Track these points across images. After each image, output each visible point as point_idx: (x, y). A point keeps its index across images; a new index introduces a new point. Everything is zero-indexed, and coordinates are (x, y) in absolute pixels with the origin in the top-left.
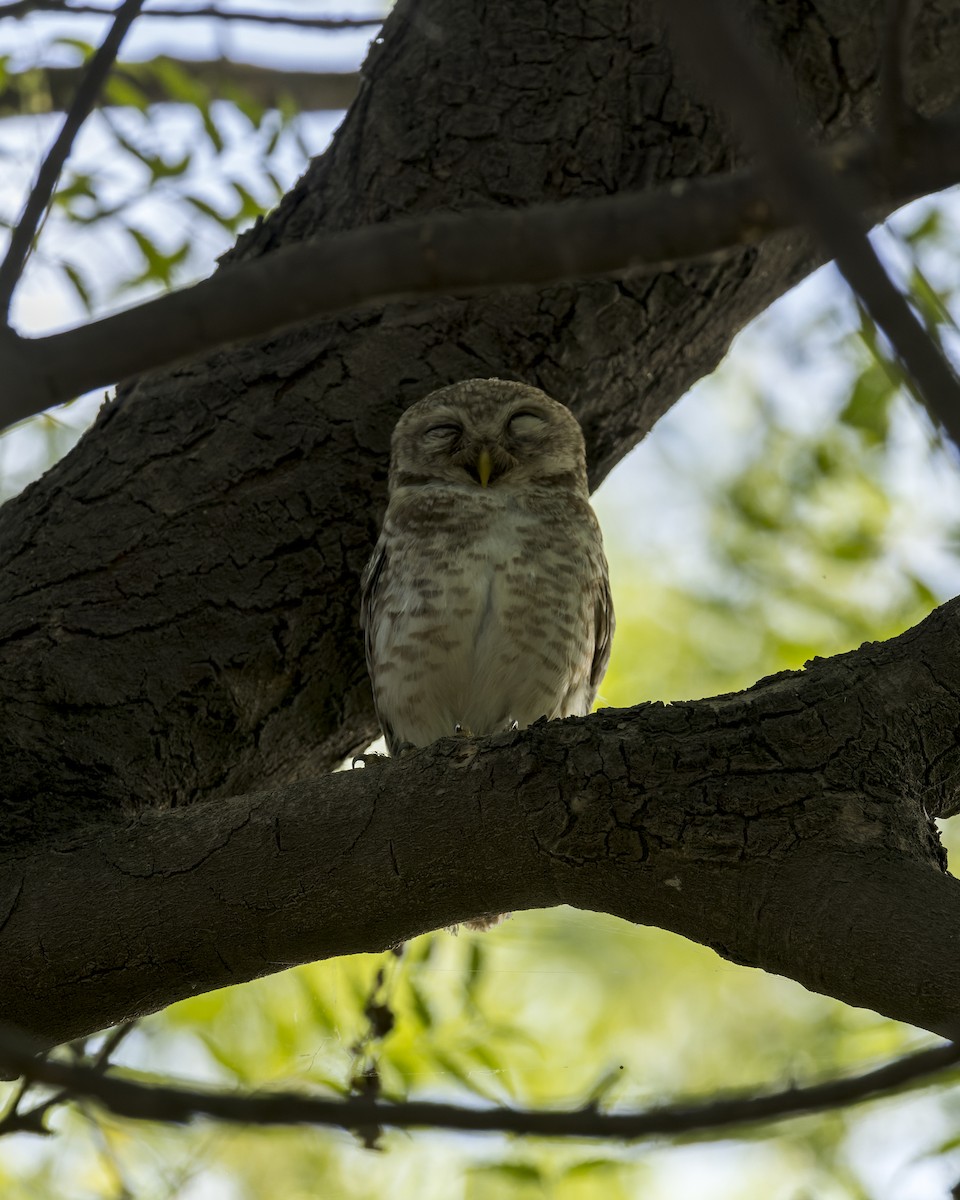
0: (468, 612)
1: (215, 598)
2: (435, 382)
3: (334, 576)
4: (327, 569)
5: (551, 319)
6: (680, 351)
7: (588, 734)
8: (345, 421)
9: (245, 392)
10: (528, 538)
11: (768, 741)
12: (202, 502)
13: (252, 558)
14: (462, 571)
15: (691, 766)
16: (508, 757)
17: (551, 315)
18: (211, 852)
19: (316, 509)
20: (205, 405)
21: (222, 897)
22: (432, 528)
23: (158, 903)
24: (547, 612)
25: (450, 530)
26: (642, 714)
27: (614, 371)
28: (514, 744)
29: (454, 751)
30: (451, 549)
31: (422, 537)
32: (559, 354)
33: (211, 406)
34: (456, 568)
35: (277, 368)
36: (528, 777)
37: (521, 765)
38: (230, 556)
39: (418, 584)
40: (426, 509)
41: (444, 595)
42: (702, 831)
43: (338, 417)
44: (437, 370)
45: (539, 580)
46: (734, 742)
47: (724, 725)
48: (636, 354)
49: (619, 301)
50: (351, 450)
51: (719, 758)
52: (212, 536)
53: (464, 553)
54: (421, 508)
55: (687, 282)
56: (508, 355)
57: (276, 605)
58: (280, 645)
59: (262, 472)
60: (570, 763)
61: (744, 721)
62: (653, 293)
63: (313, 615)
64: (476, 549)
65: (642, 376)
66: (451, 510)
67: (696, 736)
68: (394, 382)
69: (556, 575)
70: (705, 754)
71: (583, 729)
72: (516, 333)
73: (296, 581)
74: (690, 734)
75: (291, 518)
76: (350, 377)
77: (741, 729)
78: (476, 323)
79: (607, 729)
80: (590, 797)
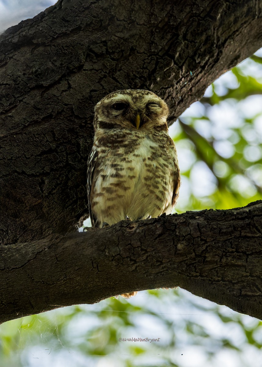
0: (134, 177)
1: (17, 170)
2: (104, 92)
3: (63, 164)
4: (60, 162)
5: (148, 71)
6: (191, 89)
7: (184, 220)
8: (69, 105)
9: (29, 92)
10: (154, 151)
11: (257, 225)
12: (13, 132)
13: (32, 155)
14: (131, 161)
15: (226, 234)
16: (151, 228)
17: (148, 69)
18: (29, 261)
19: (57, 138)
20: (14, 96)
21: (33, 278)
22: (117, 146)
23: (7, 280)
24: (159, 180)
25: (125, 146)
26: (205, 213)
27: (168, 94)
28: (154, 223)
29: (128, 225)
30: (126, 153)
31: (113, 149)
32: (150, 85)
33: (16, 96)
34: (129, 160)
35: (43, 83)
36: (160, 235)
37: (157, 231)
38: (24, 154)
39: (114, 166)
40: (114, 139)
41: (125, 170)
42: (229, 259)
43: (67, 103)
44: (105, 87)
45: (157, 167)
46: (243, 225)
47: (239, 219)
48: (176, 88)
49: (173, 66)
50: (71, 116)
51: (237, 231)
52: (17, 146)
53: (132, 154)
54: (111, 138)
55: (197, 62)
56: (131, 84)
57: (40, 174)
58: (42, 190)
59: (36, 123)
60: (177, 231)
61: (246, 217)
62: (185, 64)
63: (54, 179)
64: (136, 152)
65: (177, 97)
66: (124, 139)
67: (226, 223)
68: (88, 91)
69: (162, 167)
70: (230, 229)
71: (182, 218)
72: (134, 75)
73: (48, 165)
74: (225, 222)
75: (47, 141)
76: (71, 88)
77: (245, 220)
78: (119, 70)
79: (192, 218)
80: (185, 244)
